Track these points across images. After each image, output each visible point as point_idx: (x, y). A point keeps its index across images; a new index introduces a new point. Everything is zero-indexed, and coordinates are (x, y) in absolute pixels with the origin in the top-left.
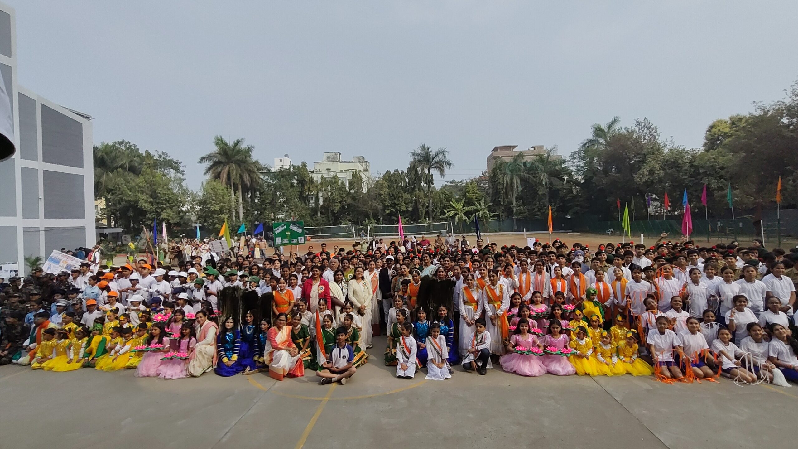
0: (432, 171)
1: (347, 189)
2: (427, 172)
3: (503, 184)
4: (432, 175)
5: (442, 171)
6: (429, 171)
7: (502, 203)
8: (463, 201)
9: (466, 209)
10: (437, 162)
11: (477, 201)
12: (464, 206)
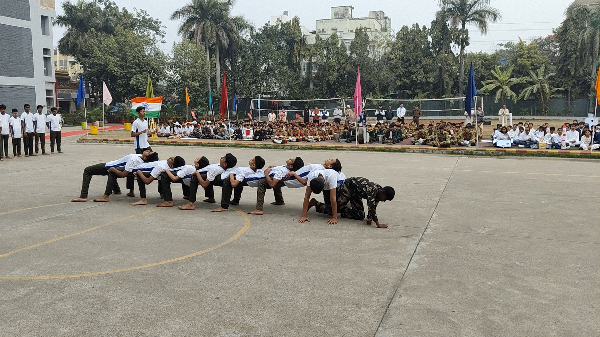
0: (468, 26)
1: (348, 52)
2: (460, 27)
3: (577, 43)
4: (467, 30)
5: (483, 25)
6: (463, 25)
7: (572, 73)
8: (511, 69)
9: (515, 80)
10: (476, 13)
11: (533, 70)
12: (512, 77)
